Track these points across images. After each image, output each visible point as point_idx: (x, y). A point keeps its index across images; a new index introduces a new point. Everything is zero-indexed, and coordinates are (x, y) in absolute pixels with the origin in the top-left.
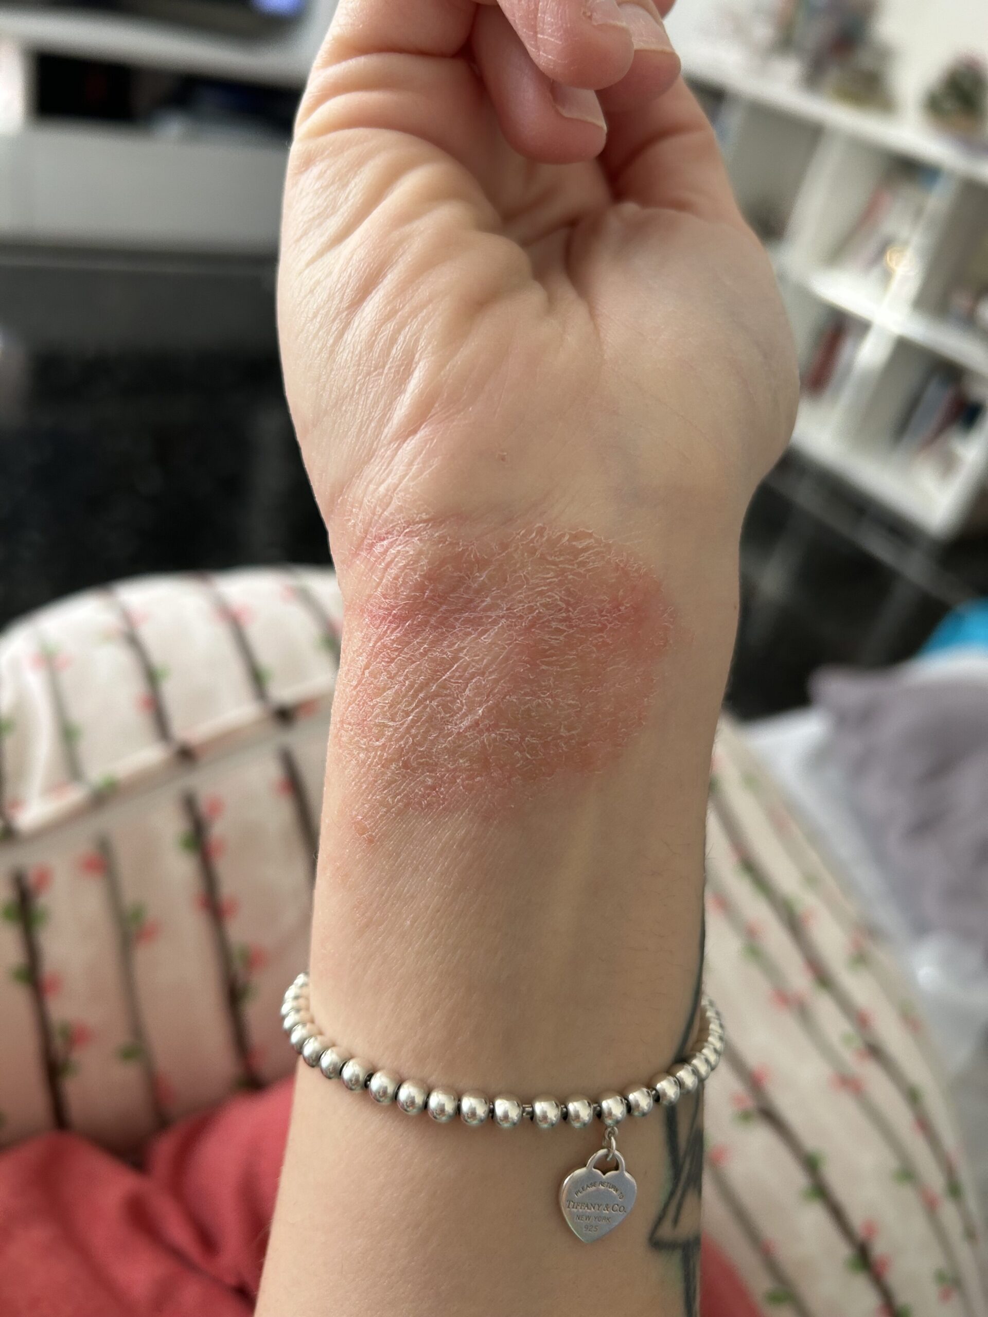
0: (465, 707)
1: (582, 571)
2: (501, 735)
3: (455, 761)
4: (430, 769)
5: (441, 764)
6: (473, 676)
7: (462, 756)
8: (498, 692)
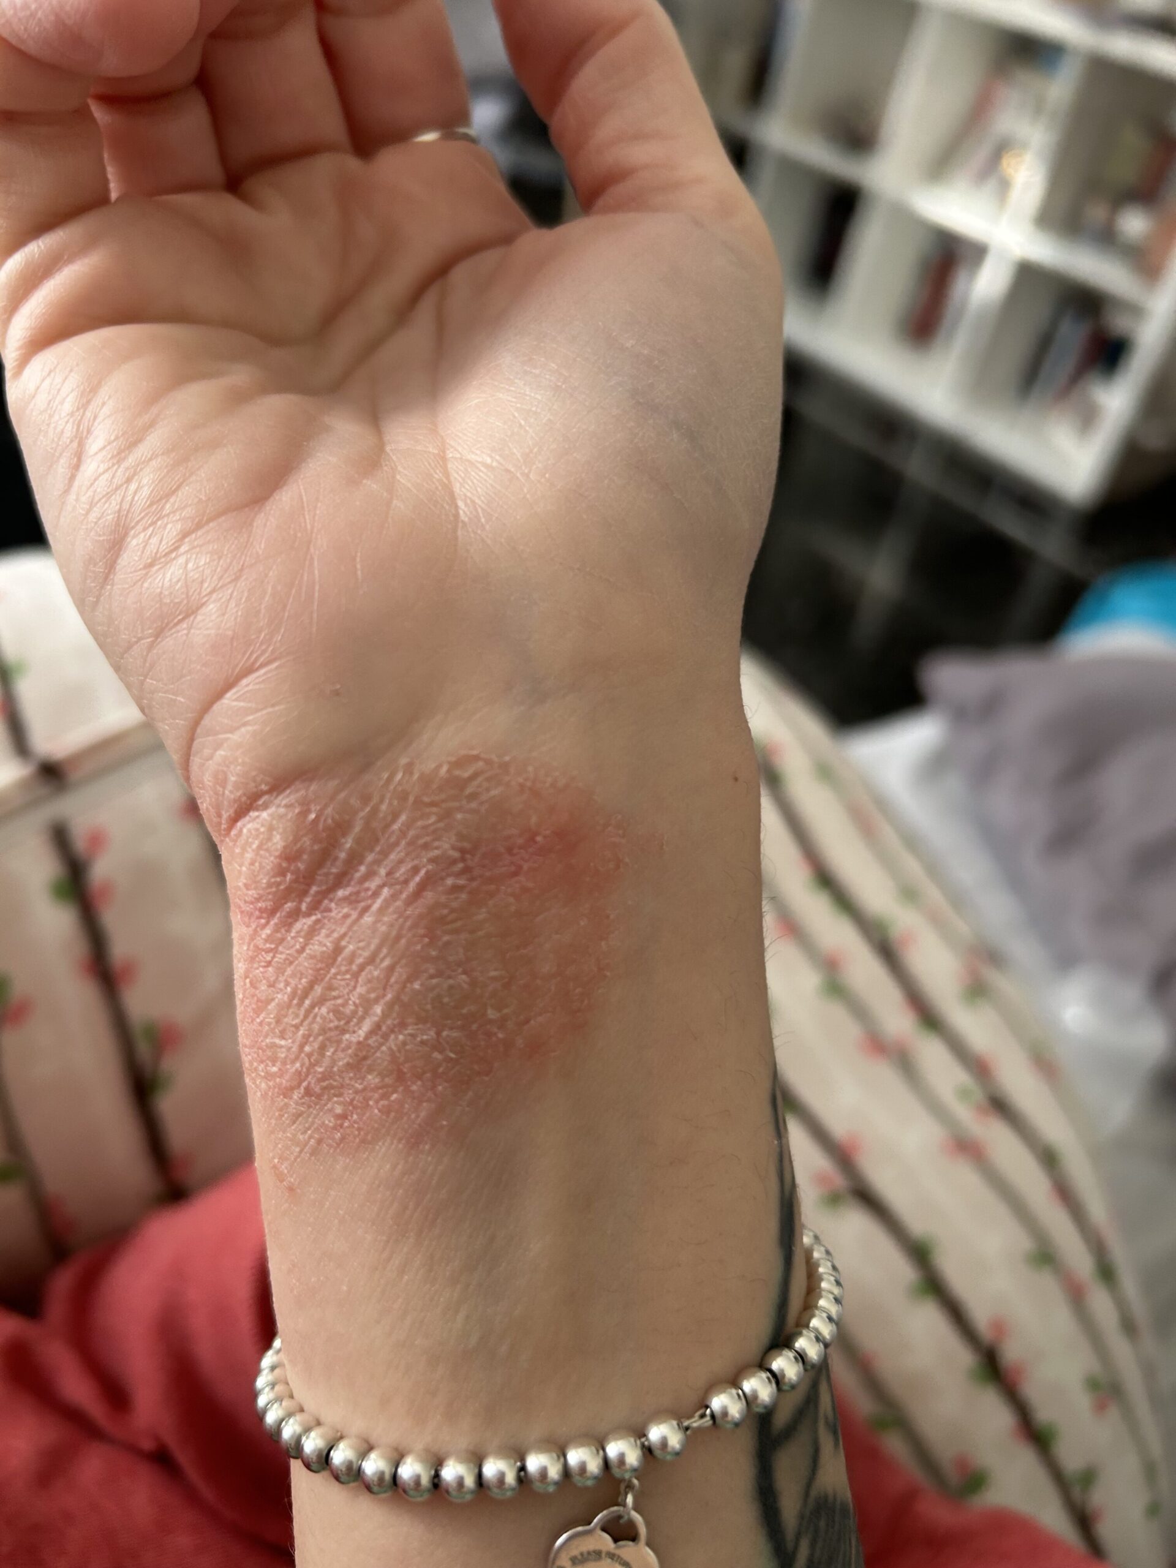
0: (361, 1009)
1: (474, 805)
2: (411, 1035)
3: (363, 1078)
4: (337, 1092)
5: (348, 1085)
6: (362, 968)
7: (370, 1070)
8: (396, 982)
